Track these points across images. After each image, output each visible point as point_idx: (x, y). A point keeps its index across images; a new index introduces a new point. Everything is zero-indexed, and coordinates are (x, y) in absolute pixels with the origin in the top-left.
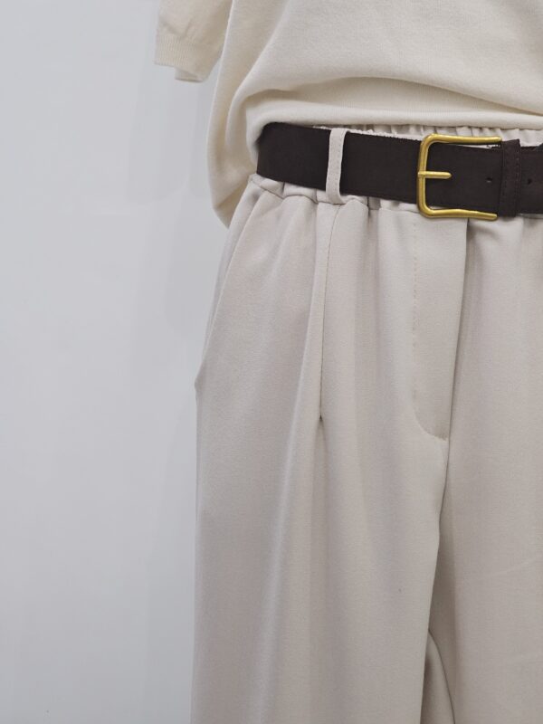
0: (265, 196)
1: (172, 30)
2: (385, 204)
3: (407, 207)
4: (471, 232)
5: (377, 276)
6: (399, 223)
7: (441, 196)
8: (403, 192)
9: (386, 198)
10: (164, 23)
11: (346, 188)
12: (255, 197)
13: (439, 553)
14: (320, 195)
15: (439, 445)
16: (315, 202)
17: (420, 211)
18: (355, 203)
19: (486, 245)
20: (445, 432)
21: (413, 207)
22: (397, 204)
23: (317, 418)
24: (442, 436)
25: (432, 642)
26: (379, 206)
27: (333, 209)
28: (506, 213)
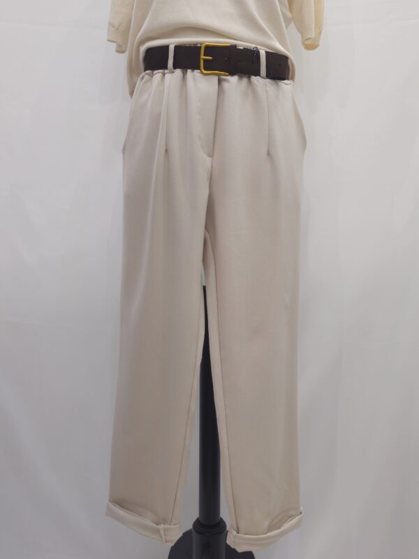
0: (147, 77)
1: (113, 27)
2: (189, 71)
3: (196, 72)
4: (220, 81)
5: (186, 98)
6: (194, 77)
7: (209, 66)
8: (195, 66)
9: (189, 68)
10: (111, 24)
11: (175, 67)
12: (143, 78)
13: (208, 203)
14: (166, 71)
15: (208, 160)
16: (164, 74)
17: (202, 73)
18: (178, 72)
19: (225, 85)
20: (211, 155)
21: (199, 71)
22: (193, 71)
23: (164, 150)
24: (210, 157)
25: (207, 233)
26: (186, 72)
27: (170, 75)
28: (232, 74)
